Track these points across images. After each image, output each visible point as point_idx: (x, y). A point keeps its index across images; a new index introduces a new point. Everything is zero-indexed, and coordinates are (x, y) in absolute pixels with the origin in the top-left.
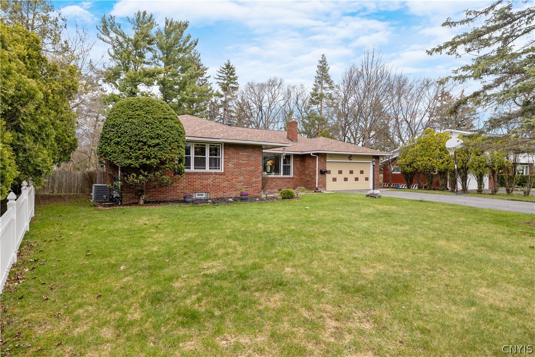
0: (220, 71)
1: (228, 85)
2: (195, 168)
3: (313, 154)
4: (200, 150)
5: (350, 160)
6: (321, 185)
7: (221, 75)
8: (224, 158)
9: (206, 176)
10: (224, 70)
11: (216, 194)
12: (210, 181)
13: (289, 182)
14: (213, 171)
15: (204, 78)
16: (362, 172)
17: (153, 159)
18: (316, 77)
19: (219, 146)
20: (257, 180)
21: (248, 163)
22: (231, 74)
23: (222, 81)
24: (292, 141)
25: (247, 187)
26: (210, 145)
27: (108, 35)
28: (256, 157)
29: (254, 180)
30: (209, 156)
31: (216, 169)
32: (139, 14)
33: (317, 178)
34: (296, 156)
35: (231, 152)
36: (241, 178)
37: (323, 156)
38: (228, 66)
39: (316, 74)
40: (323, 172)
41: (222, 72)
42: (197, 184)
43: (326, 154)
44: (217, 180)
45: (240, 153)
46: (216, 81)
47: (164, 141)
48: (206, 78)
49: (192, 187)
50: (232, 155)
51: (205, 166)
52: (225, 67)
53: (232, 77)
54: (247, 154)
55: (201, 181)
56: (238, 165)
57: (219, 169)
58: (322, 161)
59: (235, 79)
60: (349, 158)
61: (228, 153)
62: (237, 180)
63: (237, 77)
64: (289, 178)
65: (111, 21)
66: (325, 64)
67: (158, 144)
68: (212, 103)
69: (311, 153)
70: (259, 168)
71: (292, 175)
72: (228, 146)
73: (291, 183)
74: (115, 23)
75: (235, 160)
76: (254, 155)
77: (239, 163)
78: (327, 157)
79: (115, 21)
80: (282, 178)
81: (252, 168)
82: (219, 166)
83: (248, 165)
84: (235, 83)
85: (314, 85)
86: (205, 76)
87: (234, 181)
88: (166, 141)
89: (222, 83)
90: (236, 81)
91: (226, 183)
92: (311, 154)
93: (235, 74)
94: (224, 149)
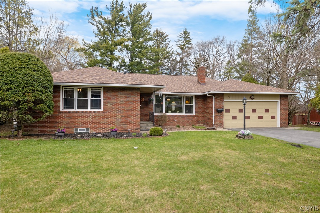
0: (179, 36)
1: (184, 45)
2: (78, 108)
3: (209, 94)
4: (83, 93)
5: (252, 99)
6: (217, 123)
7: (180, 39)
8: (104, 100)
9: (87, 114)
10: (182, 35)
11: (96, 130)
12: (90, 119)
13: (191, 119)
14: (93, 110)
15: (166, 42)
16: (267, 111)
17: (7, 101)
18: (246, 30)
19: (100, 89)
20: (135, 118)
21: (126, 104)
22: (187, 37)
23: (180, 43)
24: (200, 84)
25: (125, 124)
26: (91, 89)
27: (95, 20)
28: (134, 98)
29: (132, 118)
30: (90, 98)
31: (98, 108)
32: (113, 3)
33: (214, 116)
34: (198, 97)
35: (109, 95)
36: (119, 117)
37: (220, 96)
38: (185, 32)
39: (246, 28)
40: (220, 111)
41: (180, 37)
42: (79, 121)
43: (223, 94)
44: (97, 118)
45: (118, 95)
46: (176, 43)
47: (16, 86)
48: (168, 42)
49: (74, 124)
50: (110, 97)
51: (87, 106)
52: (183, 33)
53: (188, 39)
54: (125, 95)
55: (82, 119)
56: (116, 106)
57: (100, 108)
58: (219, 101)
59: (189, 41)
60: (250, 97)
61: (106, 95)
62: (116, 118)
63: (191, 40)
64: (191, 116)
65: (96, 11)
66: (255, 18)
67: (11, 89)
68: (173, 60)
69: (207, 93)
70: (137, 107)
71: (194, 114)
72: (107, 89)
73: (194, 120)
74: (98, 11)
75: (113, 101)
76: (132, 97)
77: (117, 103)
78: (224, 97)
79: (98, 10)
80: (183, 116)
81: (130, 108)
82: (100, 106)
83: (125, 105)
84: (190, 44)
85: (244, 37)
86: (167, 41)
87: (113, 118)
88: (18, 86)
89: (180, 45)
90: (191, 42)
91: (105, 120)
92: (207, 95)
93: (190, 37)
94: (104, 91)
